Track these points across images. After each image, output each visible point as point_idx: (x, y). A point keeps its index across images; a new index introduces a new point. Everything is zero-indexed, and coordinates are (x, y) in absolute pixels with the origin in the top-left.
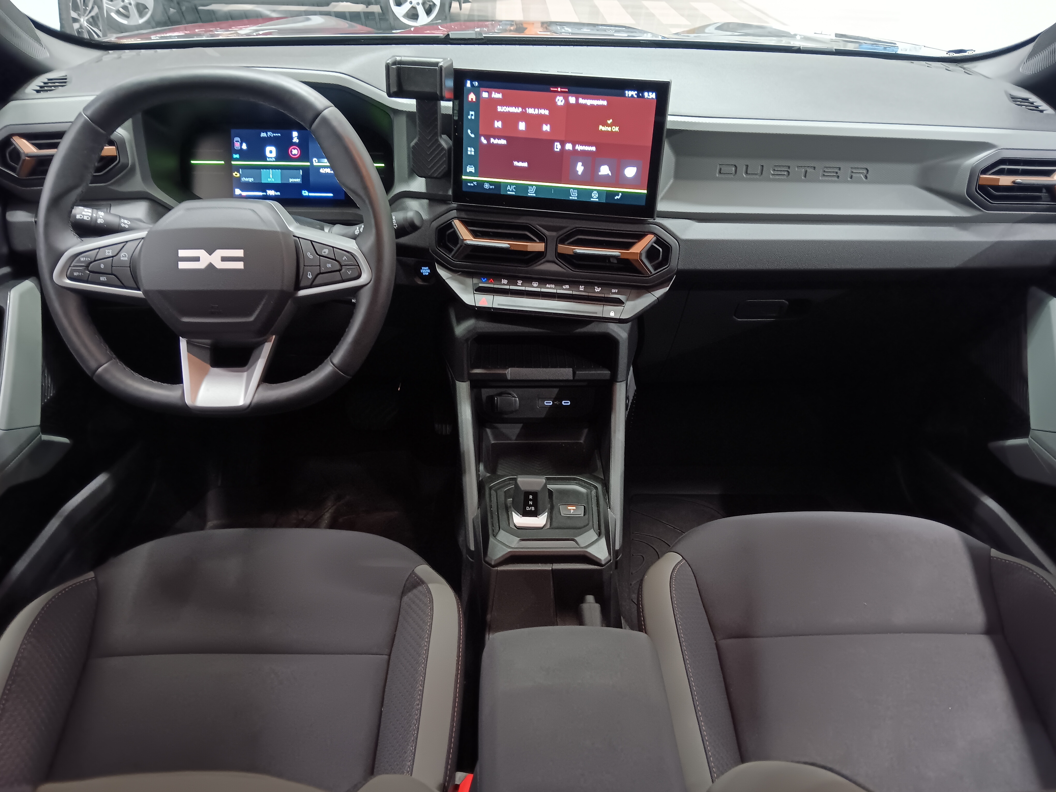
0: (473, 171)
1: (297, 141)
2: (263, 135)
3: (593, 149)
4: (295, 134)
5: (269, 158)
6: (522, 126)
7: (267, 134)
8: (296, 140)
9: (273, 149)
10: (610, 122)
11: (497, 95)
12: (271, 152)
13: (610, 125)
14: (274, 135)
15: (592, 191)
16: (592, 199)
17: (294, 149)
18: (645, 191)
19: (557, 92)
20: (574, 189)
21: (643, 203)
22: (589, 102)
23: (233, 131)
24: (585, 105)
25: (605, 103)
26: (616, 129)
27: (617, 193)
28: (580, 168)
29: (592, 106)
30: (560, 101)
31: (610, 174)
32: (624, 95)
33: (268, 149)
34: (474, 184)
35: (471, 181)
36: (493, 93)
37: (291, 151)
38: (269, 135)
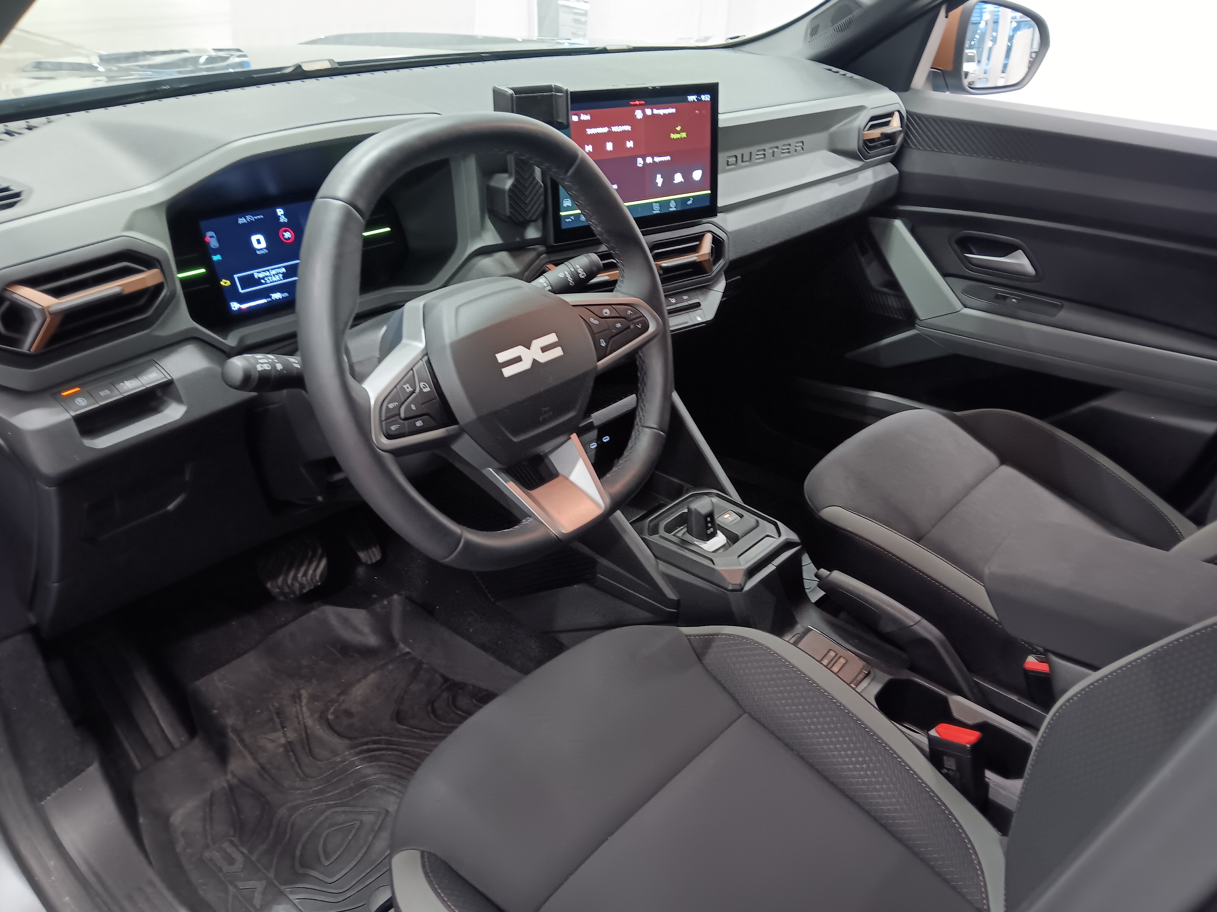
0: (570, 205)
1: (286, 220)
2: (242, 221)
3: (668, 158)
4: (280, 212)
5: (259, 250)
6: (609, 146)
7: (246, 218)
8: (283, 219)
9: (261, 237)
10: (679, 128)
11: (585, 117)
12: (259, 242)
13: (678, 132)
14: (256, 218)
15: (670, 200)
16: (670, 209)
17: (285, 231)
18: (709, 192)
19: (636, 105)
20: (656, 202)
21: (707, 203)
22: (661, 112)
23: (203, 224)
24: (659, 115)
25: (673, 111)
26: (684, 135)
27: (688, 199)
28: (659, 180)
29: (665, 114)
30: (639, 114)
31: (683, 181)
32: (686, 100)
33: (254, 238)
34: (572, 219)
35: (568, 217)
36: (582, 115)
37: (283, 236)
38: (250, 220)
